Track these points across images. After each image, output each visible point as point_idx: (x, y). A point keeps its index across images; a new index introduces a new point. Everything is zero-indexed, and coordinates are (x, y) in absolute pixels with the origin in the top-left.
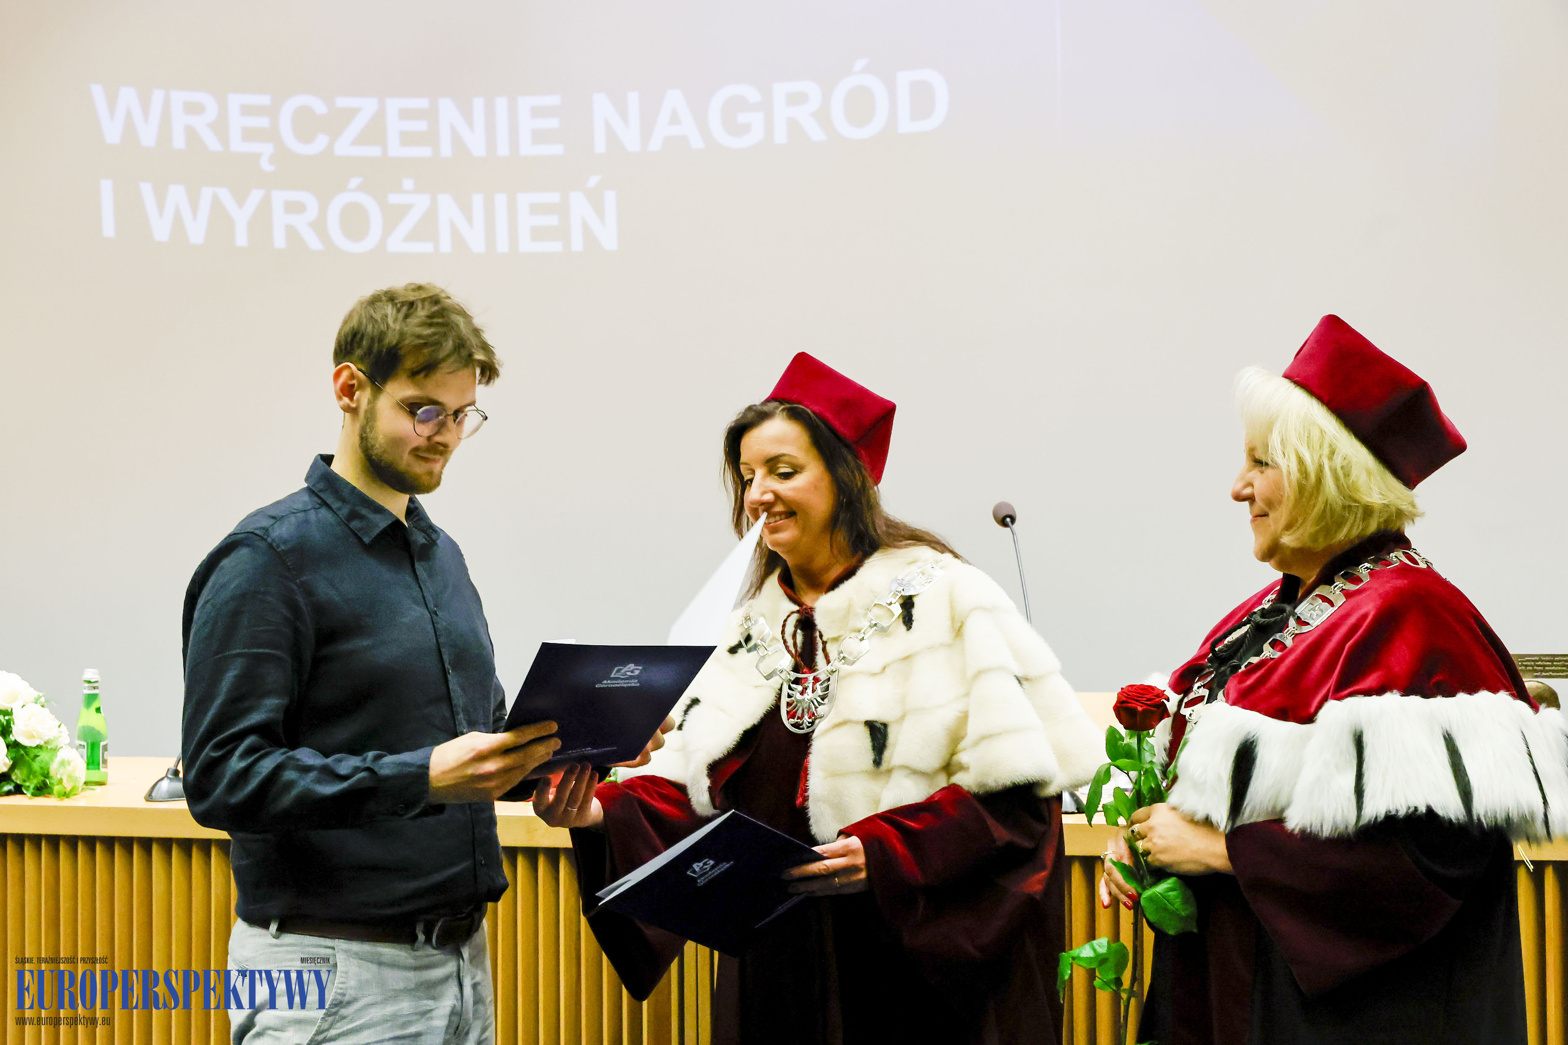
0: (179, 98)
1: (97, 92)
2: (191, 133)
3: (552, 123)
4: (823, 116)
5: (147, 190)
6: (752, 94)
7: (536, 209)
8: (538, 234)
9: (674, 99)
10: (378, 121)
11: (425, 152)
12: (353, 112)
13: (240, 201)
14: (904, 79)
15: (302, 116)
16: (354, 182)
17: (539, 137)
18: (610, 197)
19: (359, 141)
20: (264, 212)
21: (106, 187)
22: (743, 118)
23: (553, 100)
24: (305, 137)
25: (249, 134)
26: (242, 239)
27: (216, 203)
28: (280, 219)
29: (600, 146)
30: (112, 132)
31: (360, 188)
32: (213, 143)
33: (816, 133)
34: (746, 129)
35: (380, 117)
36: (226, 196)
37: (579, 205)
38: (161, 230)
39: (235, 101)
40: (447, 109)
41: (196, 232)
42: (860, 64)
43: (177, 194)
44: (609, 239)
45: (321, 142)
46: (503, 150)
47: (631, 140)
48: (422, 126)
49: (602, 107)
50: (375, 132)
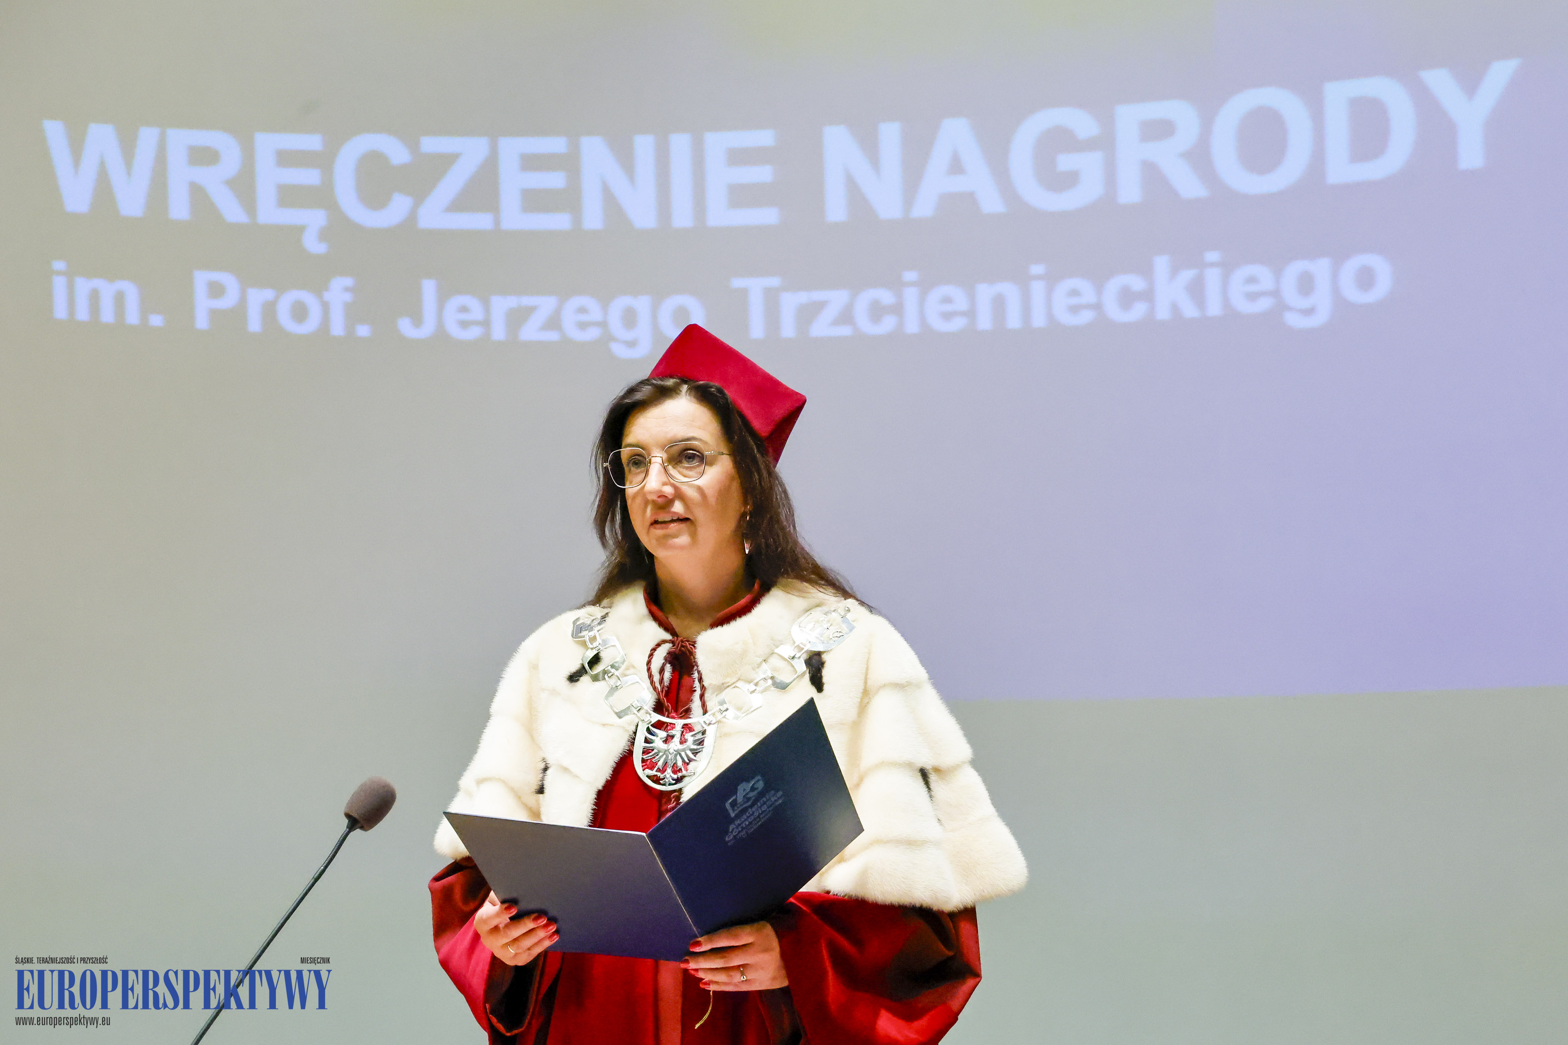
0: (180, 140)
1: (54, 130)
2: (197, 192)
3: (762, 174)
11: (560, 221)
12: (447, 161)
15: (371, 168)
17: (740, 196)
19: (458, 205)
23: (764, 138)
25: (288, 196)
30: (77, 195)
39: (268, 144)
46: (682, 217)
47: (886, 201)
48: (555, 180)
49: (839, 146)
50: (482, 191)
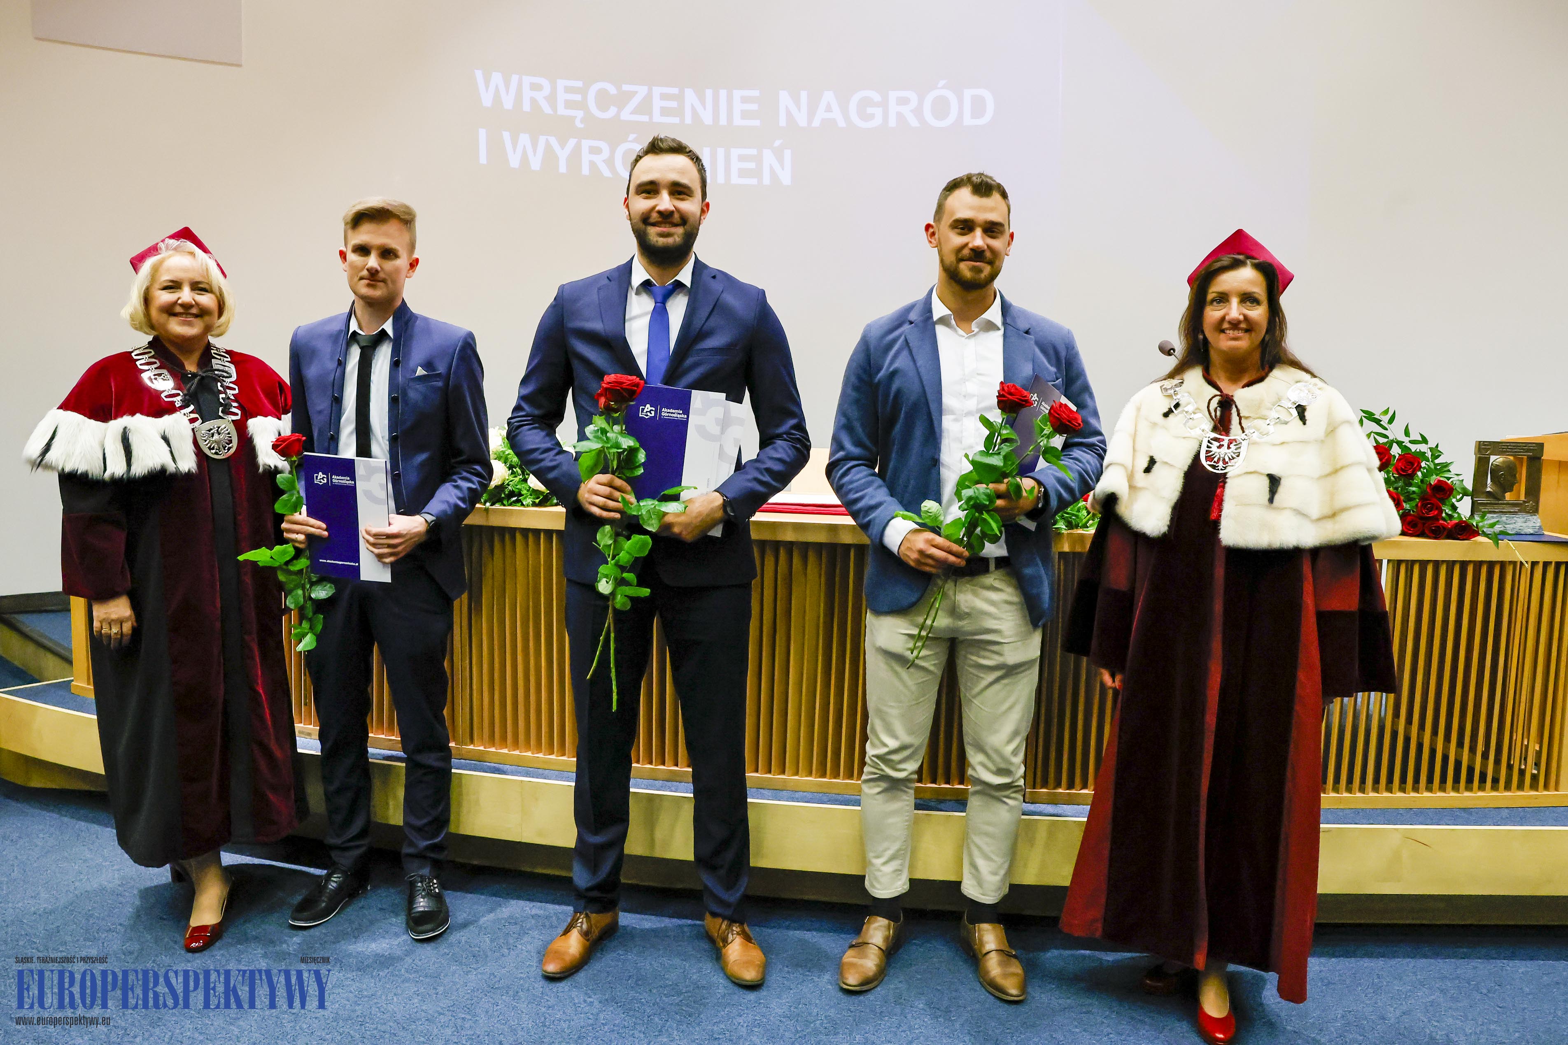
0: (527, 80)
1: (479, 74)
2: (533, 101)
3: (754, 107)
4: (918, 112)
5: (506, 135)
6: (876, 97)
7: (742, 158)
8: (742, 173)
9: (829, 96)
10: (648, 99)
12: (632, 94)
13: (563, 146)
14: (968, 94)
15: (602, 95)
17: (745, 115)
18: (787, 154)
20: (576, 153)
21: (482, 133)
22: (870, 110)
23: (755, 93)
25: (569, 104)
26: (563, 169)
27: (548, 146)
28: (586, 157)
29: (783, 122)
30: (487, 100)
32: (547, 110)
33: (914, 122)
34: (872, 117)
35: (649, 97)
36: (553, 141)
37: (768, 157)
38: (514, 161)
39: (561, 83)
40: (690, 96)
41: (536, 163)
42: (942, 83)
43: (524, 139)
44: (786, 178)
45: (613, 111)
46: (723, 121)
47: (801, 119)
48: (673, 104)
49: (785, 99)
50: (645, 107)
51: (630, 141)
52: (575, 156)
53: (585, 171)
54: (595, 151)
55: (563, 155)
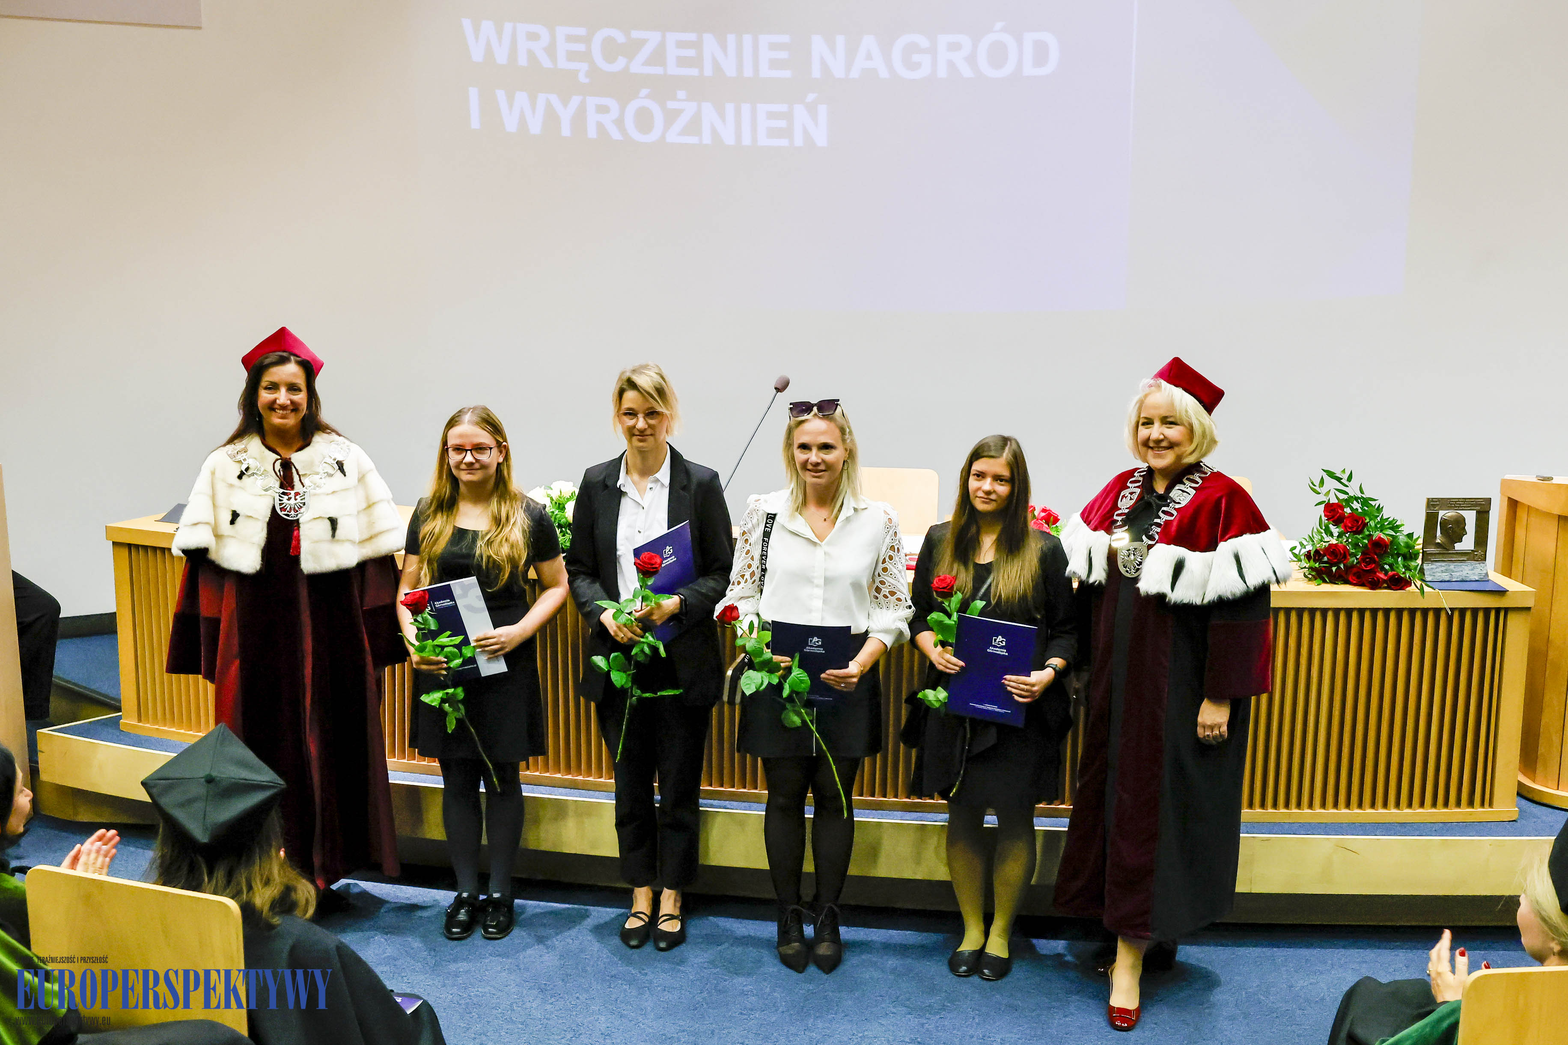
0: (522, 28)
1: (467, 23)
2: (531, 55)
3: (783, 55)
4: (971, 60)
5: (501, 95)
6: (923, 42)
7: (771, 115)
8: (773, 133)
9: (869, 42)
10: (661, 48)
11: (694, 72)
12: (642, 42)
13: (565, 104)
14: (1029, 38)
15: (608, 44)
16: (644, 92)
17: (775, 64)
18: (823, 109)
19: (647, 63)
20: (581, 112)
21: (473, 93)
22: (916, 58)
23: (785, 39)
24: (610, 58)
25: (572, 56)
26: (566, 131)
27: (549, 106)
28: (592, 118)
29: (816, 73)
30: (477, 54)
31: (647, 97)
32: (547, 63)
33: (966, 71)
34: (916, 66)
35: (662, 46)
36: (554, 99)
37: (800, 114)
38: (511, 124)
39: (561, 32)
40: (710, 42)
41: (535, 126)
42: (999, 25)
43: (521, 98)
44: (821, 139)
45: (620, 63)
46: (748, 72)
47: (838, 69)
48: (691, 53)
49: (818, 45)
50: (658, 57)
51: (642, 98)
52: (580, 117)
53: (592, 133)
54: (603, 109)
55: (566, 115)
